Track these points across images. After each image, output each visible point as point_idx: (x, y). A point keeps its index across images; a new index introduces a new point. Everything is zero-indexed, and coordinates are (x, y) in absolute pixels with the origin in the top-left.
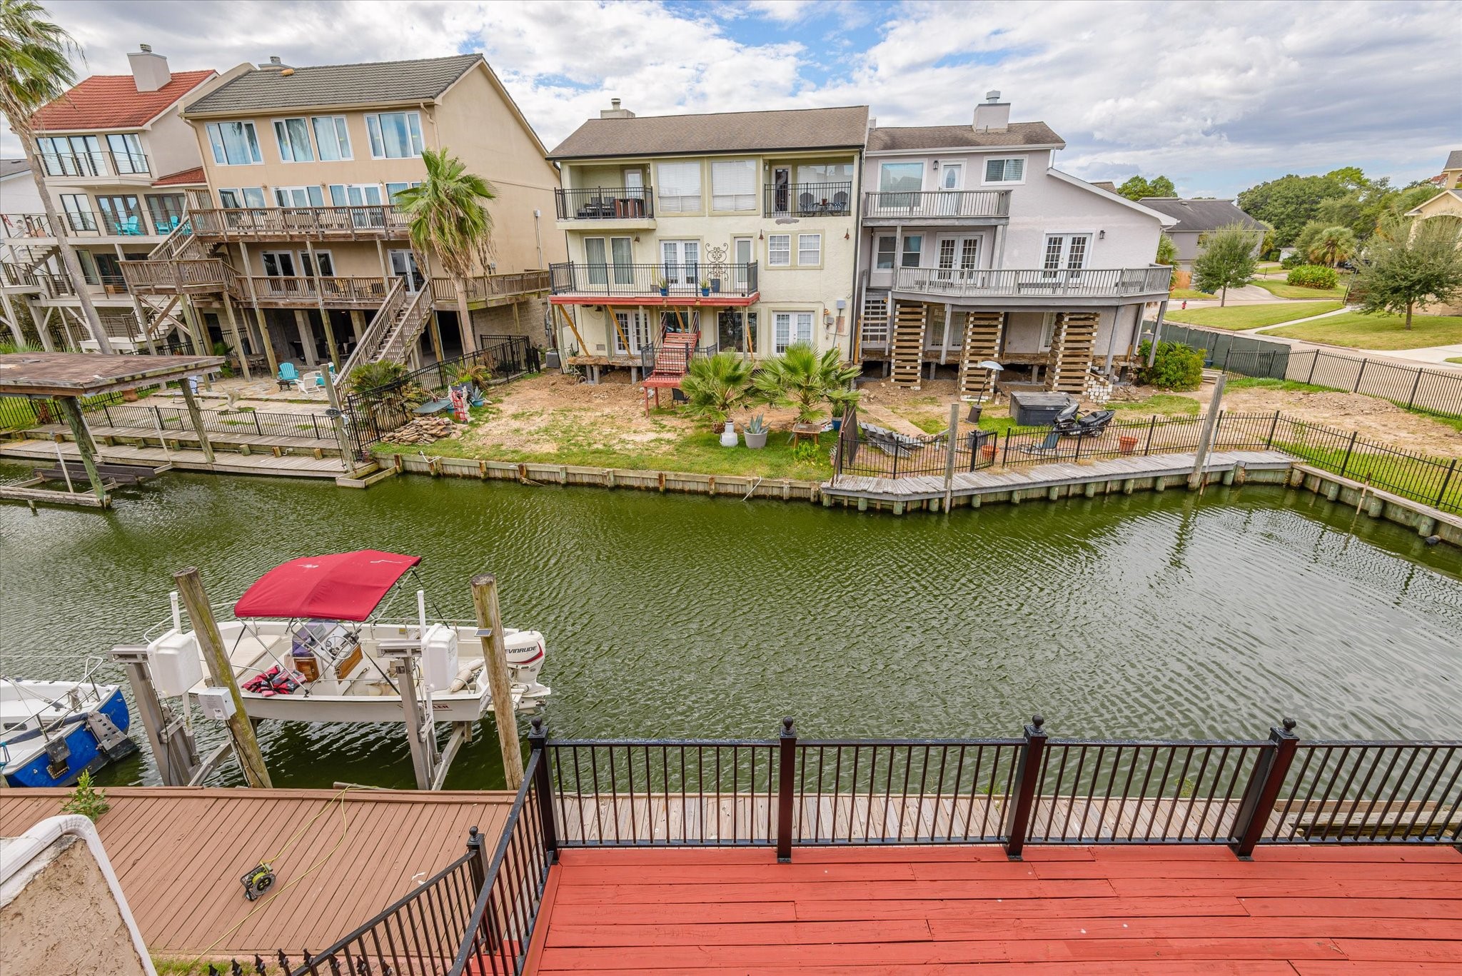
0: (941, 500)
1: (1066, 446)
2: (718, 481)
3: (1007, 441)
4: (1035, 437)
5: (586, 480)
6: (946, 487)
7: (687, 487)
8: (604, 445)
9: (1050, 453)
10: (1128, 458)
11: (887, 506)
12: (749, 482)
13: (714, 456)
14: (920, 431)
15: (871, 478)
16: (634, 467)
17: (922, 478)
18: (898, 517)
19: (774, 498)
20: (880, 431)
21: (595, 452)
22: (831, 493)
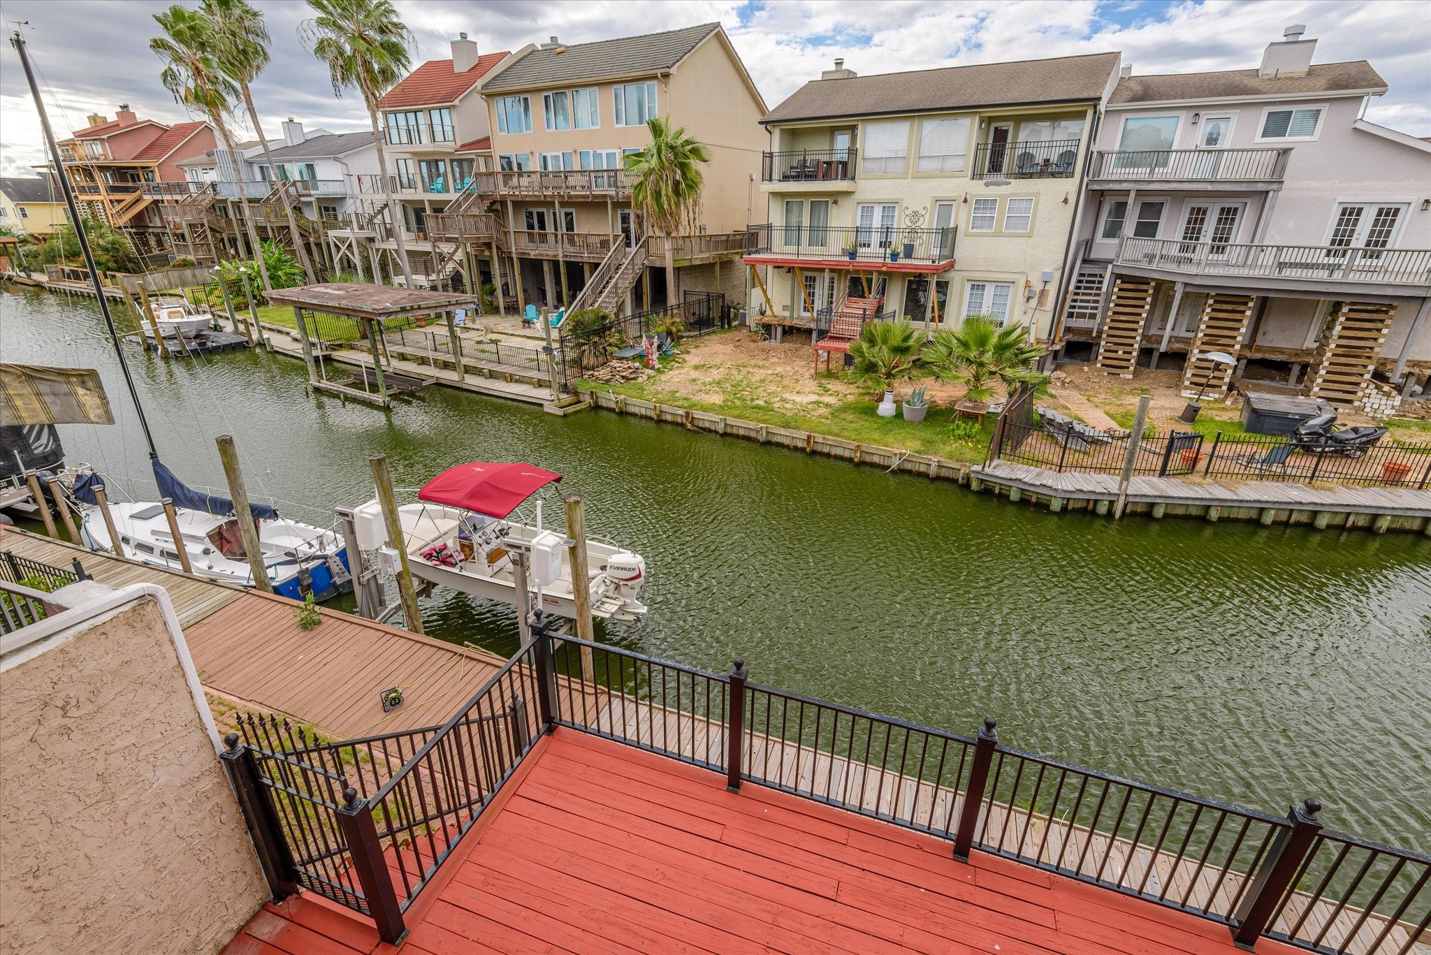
0: (1111, 503)
1: (1300, 464)
2: (864, 449)
3: (1214, 448)
4: (1261, 447)
5: (742, 432)
6: (1120, 489)
7: (834, 451)
8: (766, 402)
9: (1277, 469)
10: (1389, 488)
11: (1044, 500)
12: (896, 454)
13: (867, 425)
14: (1114, 425)
15: (1032, 468)
16: (786, 425)
17: (1095, 476)
18: (1055, 513)
19: (920, 474)
20: (1060, 418)
21: (754, 408)
22: (981, 477)
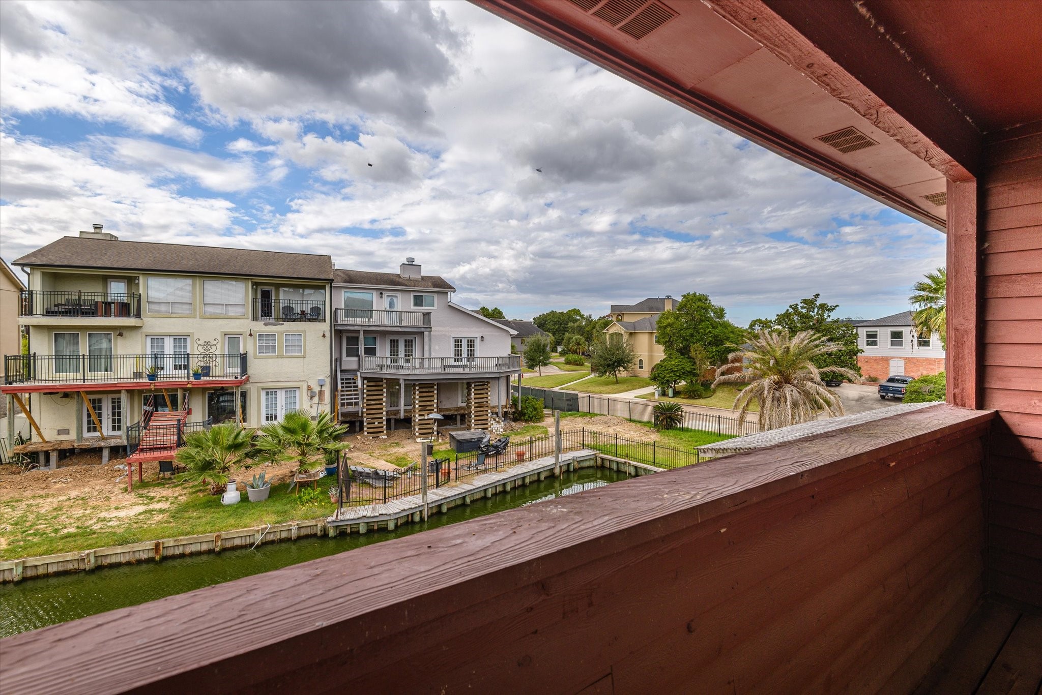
0: (421, 512)
1: (490, 462)
2: (224, 537)
3: (456, 463)
4: (469, 459)
6: (423, 501)
7: (188, 550)
8: (78, 527)
9: (481, 467)
10: (522, 464)
11: (382, 525)
12: (258, 531)
13: (217, 515)
14: (394, 467)
15: (366, 507)
16: (123, 542)
17: (405, 499)
18: (392, 531)
19: (281, 541)
20: (367, 470)
21: (62, 538)
22: (336, 524)
